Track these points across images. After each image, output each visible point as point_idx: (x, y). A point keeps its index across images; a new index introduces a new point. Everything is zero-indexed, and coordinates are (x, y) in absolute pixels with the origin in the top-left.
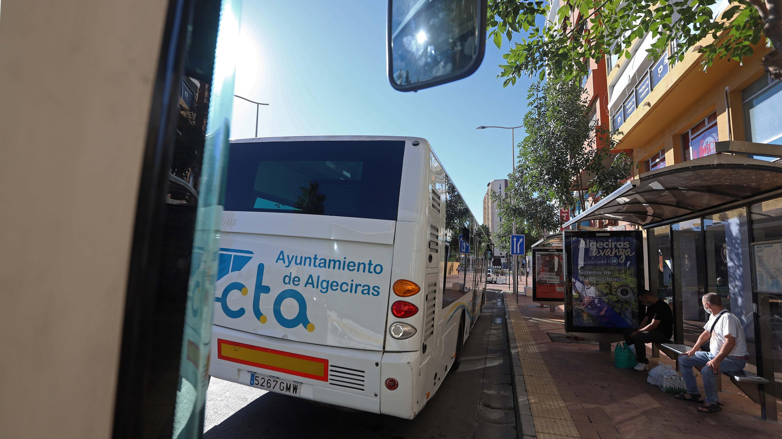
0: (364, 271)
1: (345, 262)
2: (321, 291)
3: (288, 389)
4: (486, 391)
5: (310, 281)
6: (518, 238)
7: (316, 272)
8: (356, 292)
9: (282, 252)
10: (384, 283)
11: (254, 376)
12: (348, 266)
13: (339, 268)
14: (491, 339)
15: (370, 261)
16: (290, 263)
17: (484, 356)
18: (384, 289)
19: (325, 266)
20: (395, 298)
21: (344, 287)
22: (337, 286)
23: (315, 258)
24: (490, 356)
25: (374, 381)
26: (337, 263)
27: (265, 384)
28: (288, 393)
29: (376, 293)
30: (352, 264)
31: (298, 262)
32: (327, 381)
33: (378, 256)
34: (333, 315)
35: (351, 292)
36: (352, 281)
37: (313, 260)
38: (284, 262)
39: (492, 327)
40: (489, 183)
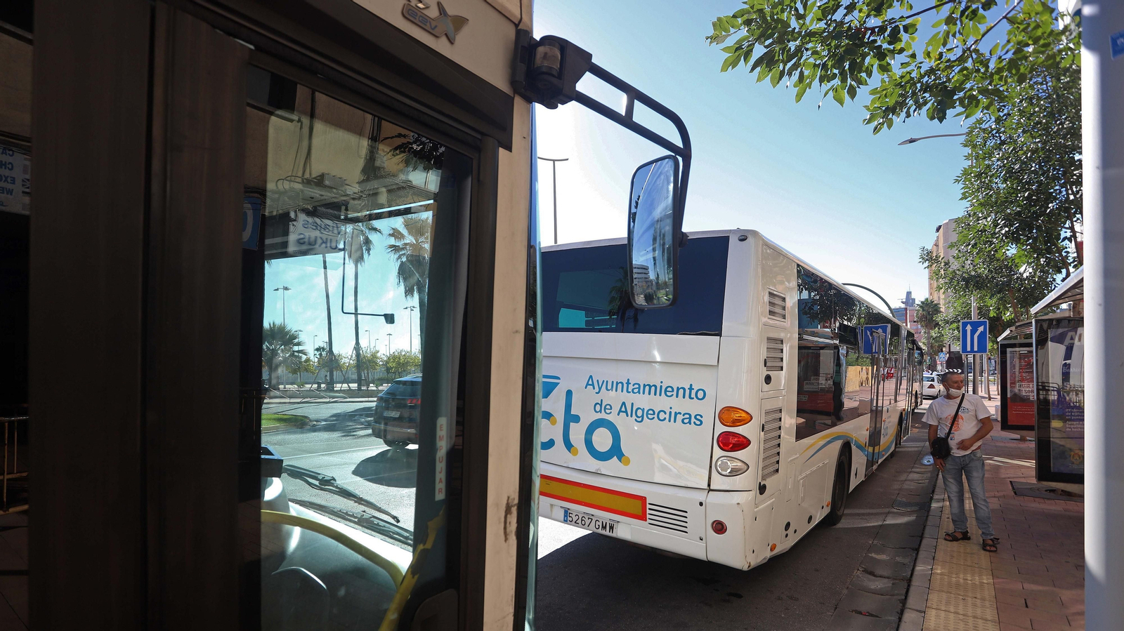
0: (684, 397)
1: (661, 386)
2: (636, 420)
3: (604, 527)
4: (873, 555)
5: (623, 409)
6: (975, 326)
7: (630, 398)
8: (675, 422)
9: (591, 377)
10: (708, 411)
11: (567, 513)
12: (666, 391)
13: (655, 394)
14: (905, 486)
15: (691, 385)
16: (600, 389)
17: (887, 510)
18: (708, 419)
19: (639, 392)
20: (721, 429)
21: (662, 416)
22: (654, 414)
23: (628, 383)
24: (895, 510)
25: (698, 523)
26: (653, 388)
27: (579, 521)
28: (603, 532)
29: (698, 423)
30: (669, 389)
31: (609, 387)
32: (646, 520)
33: (699, 380)
34: (658, 448)
35: (670, 421)
36: (671, 408)
37: (625, 386)
38: (594, 388)
39: (914, 470)
40: (940, 227)
